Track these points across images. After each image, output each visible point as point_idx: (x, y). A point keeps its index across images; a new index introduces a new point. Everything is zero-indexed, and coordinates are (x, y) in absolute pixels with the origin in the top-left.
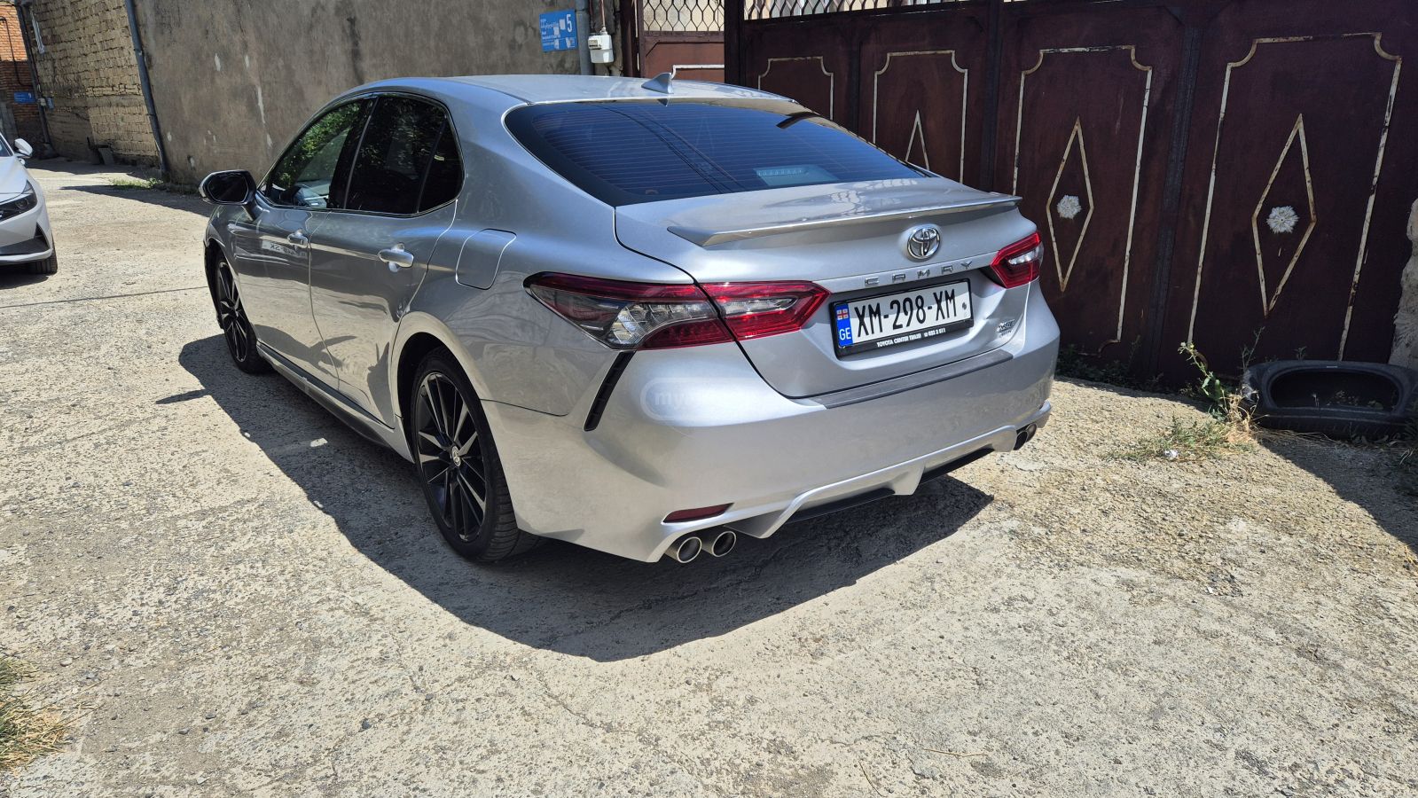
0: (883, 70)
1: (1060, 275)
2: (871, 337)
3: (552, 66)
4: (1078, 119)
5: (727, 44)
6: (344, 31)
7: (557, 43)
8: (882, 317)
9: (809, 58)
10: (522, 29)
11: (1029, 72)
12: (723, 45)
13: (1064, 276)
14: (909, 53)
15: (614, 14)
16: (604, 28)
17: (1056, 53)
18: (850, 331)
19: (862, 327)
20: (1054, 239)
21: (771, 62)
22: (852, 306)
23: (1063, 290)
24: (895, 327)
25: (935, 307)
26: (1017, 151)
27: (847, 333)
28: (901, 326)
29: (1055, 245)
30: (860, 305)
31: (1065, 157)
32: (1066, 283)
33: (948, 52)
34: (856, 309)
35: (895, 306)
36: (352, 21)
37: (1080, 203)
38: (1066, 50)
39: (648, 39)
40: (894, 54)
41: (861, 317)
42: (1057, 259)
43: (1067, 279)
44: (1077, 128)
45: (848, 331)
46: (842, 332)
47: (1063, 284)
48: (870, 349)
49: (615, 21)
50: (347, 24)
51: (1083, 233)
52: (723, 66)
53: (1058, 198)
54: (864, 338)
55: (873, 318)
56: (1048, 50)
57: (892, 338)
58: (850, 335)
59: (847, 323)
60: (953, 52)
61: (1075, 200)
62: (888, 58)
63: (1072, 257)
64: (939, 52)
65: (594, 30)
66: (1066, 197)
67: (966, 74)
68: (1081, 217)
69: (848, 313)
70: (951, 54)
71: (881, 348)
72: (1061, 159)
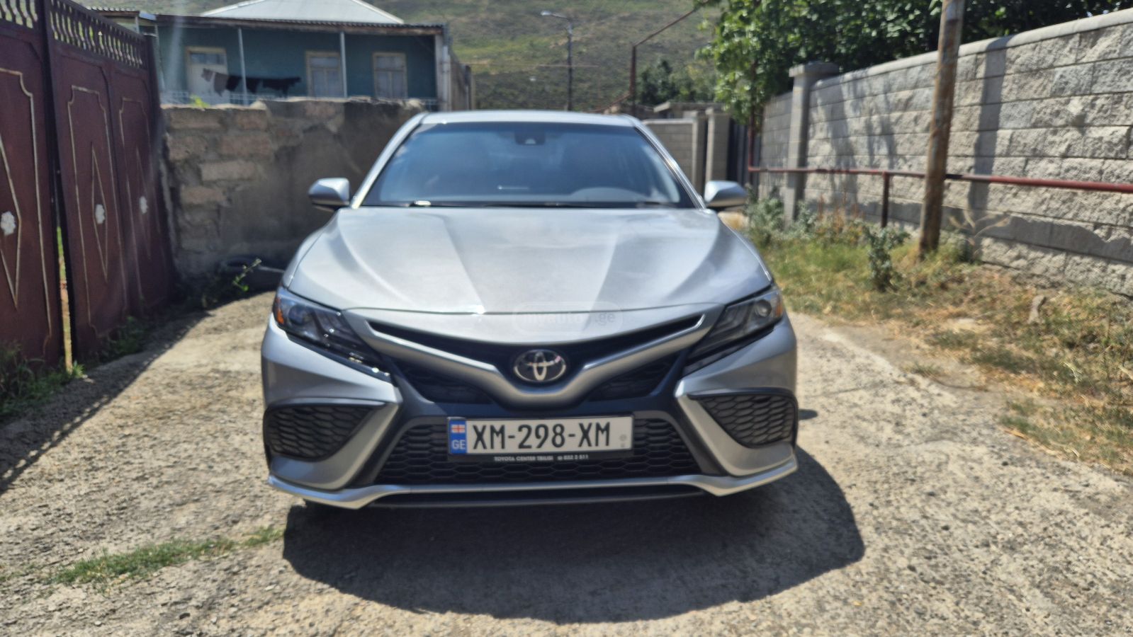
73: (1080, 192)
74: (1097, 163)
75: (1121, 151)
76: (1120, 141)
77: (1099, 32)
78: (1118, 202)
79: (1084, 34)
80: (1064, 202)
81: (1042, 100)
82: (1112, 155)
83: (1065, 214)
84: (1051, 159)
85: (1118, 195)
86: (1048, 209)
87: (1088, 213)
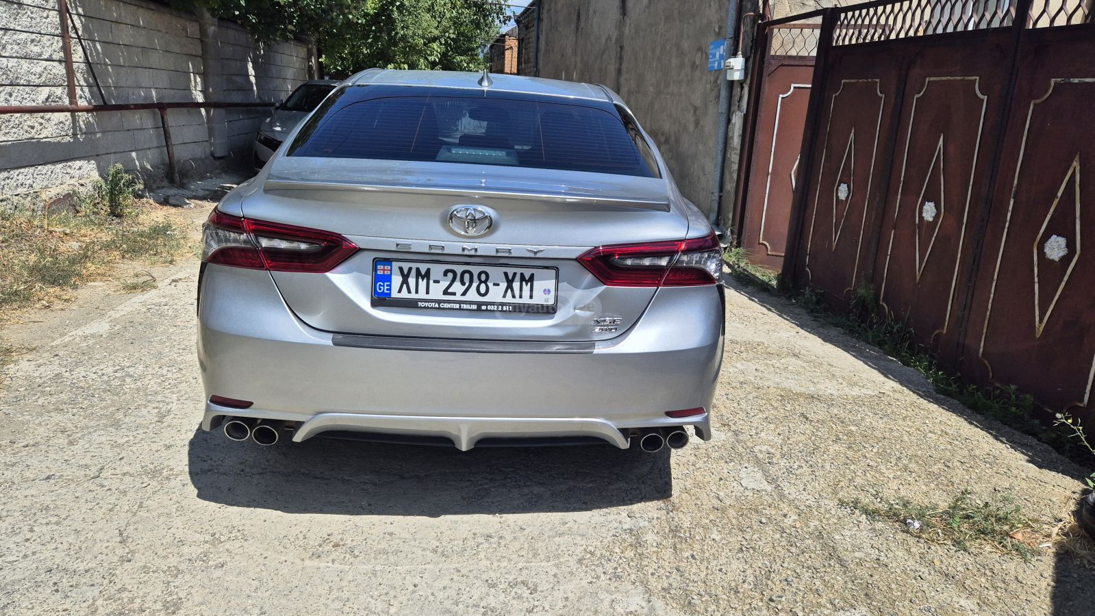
0: (921, 94)
1: (1037, 319)
2: (413, 296)
3: (711, 82)
4: (1078, 156)
5: (816, 67)
6: (617, 55)
7: (716, 64)
8: (431, 282)
9: (870, 80)
10: (700, 53)
11: (1038, 101)
12: (813, 68)
13: (1041, 321)
14: (943, 78)
15: (752, 42)
16: (740, 52)
17: (1066, 83)
18: (390, 286)
19: (405, 286)
20: (1036, 280)
21: (844, 83)
22: (396, 265)
23: (1038, 336)
24: (446, 292)
25: (504, 285)
26: (1016, 182)
27: (386, 287)
28: (454, 294)
29: (1037, 286)
30: (406, 266)
31: (1059, 194)
32: (1041, 329)
33: (974, 78)
34: (401, 269)
35: (450, 275)
36: (621, 48)
37: (1067, 246)
38: (1076, 81)
39: (773, 62)
40: (932, 79)
41: (405, 278)
42: (1036, 302)
43: (1043, 325)
44: (1076, 164)
45: (387, 285)
46: (380, 285)
47: (1039, 329)
48: (410, 305)
49: (751, 47)
50: (619, 49)
51: (1066, 278)
52: (810, 86)
53: (1046, 237)
54: (404, 294)
55: (420, 280)
56: (1059, 80)
57: (439, 302)
58: (390, 290)
59: (388, 279)
60: (978, 78)
61: (1062, 241)
62: (927, 82)
63: (1051, 303)
64: (966, 78)
65: (735, 55)
66: (1054, 237)
67: (985, 101)
68: (1066, 260)
69: (391, 270)
70: (976, 80)
71: (421, 307)
72: (1055, 196)
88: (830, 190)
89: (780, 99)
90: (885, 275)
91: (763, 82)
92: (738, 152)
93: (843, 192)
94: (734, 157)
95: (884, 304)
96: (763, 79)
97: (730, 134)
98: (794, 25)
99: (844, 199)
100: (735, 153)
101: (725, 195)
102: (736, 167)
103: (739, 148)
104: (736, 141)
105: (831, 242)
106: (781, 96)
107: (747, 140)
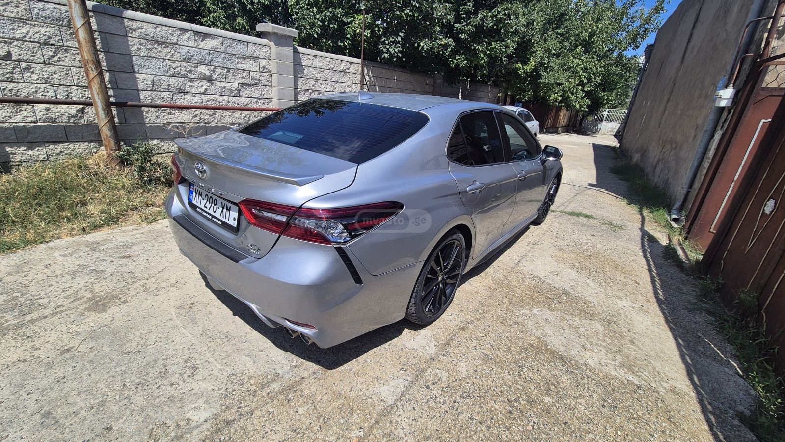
8: (202, 199)
10: (713, 87)
15: (745, 77)
16: (732, 85)
19: (196, 198)
24: (205, 206)
25: (221, 209)
28: (207, 208)
30: (197, 188)
35: (207, 197)
39: (762, 92)
41: (196, 194)
45: (192, 196)
48: (196, 209)
54: (196, 203)
55: (199, 197)
57: (202, 210)
58: (193, 199)
59: (193, 193)
65: (726, 87)
69: (193, 189)
71: (200, 212)
73: (218, 111)
74: (225, 98)
75: (237, 94)
76: (236, 89)
77: (206, 36)
78: (241, 114)
79: (197, 33)
80: (210, 116)
81: (175, 61)
82: (233, 95)
83: (213, 121)
84: (194, 95)
85: (240, 112)
86: (200, 119)
87: (226, 120)
88: (761, 203)
89: (761, 123)
90: (774, 290)
91: (747, 109)
92: (710, 161)
93: (769, 206)
94: (706, 164)
95: (764, 315)
96: (748, 106)
97: (710, 147)
98: (781, 62)
99: (768, 213)
100: (708, 162)
101: (692, 190)
102: (705, 171)
103: (711, 158)
104: (711, 153)
105: (745, 248)
106: (763, 121)
107: (720, 153)
